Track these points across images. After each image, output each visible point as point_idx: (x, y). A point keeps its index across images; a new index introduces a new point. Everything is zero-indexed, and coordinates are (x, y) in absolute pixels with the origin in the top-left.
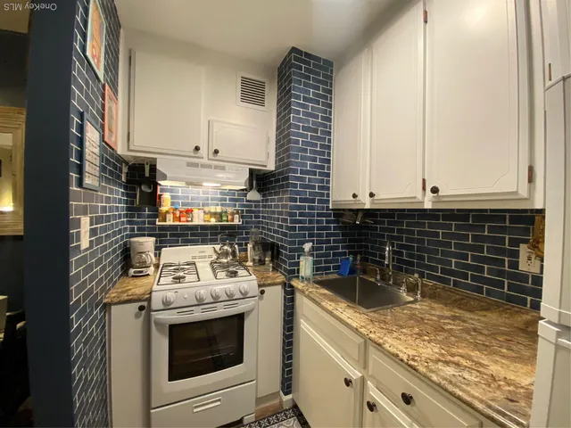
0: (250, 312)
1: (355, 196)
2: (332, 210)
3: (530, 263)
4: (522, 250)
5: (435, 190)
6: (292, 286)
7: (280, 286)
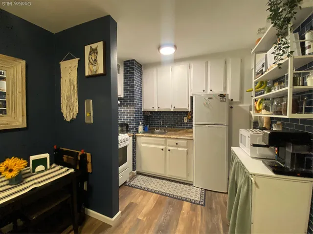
0: (128, 145)
1: (153, 108)
2: (143, 112)
3: (186, 120)
4: (185, 118)
5: (174, 107)
6: (135, 136)
7: (132, 137)
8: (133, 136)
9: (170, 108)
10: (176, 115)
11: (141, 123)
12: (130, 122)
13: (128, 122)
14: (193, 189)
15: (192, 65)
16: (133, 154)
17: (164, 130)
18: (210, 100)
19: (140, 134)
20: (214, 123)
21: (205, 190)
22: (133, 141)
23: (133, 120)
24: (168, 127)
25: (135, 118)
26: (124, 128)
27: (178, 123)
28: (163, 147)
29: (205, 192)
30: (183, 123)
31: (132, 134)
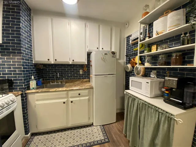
0: (15, 109)
1: (48, 60)
2: (34, 64)
3: (81, 72)
4: (80, 70)
5: (73, 60)
6: (25, 94)
7: (20, 96)
8: (22, 94)
9: (69, 61)
10: (72, 68)
11: (33, 77)
12: (16, 77)
13: (12, 77)
14: (94, 129)
15: (88, 24)
16: (24, 116)
17: (61, 82)
18: (106, 55)
19: (34, 91)
20: (108, 74)
21: (103, 125)
22: (22, 100)
23: (21, 74)
24: (65, 79)
25: (24, 71)
26: (6, 86)
27: (74, 75)
28: (65, 100)
29: (103, 127)
30: (79, 75)
31: (20, 93)
